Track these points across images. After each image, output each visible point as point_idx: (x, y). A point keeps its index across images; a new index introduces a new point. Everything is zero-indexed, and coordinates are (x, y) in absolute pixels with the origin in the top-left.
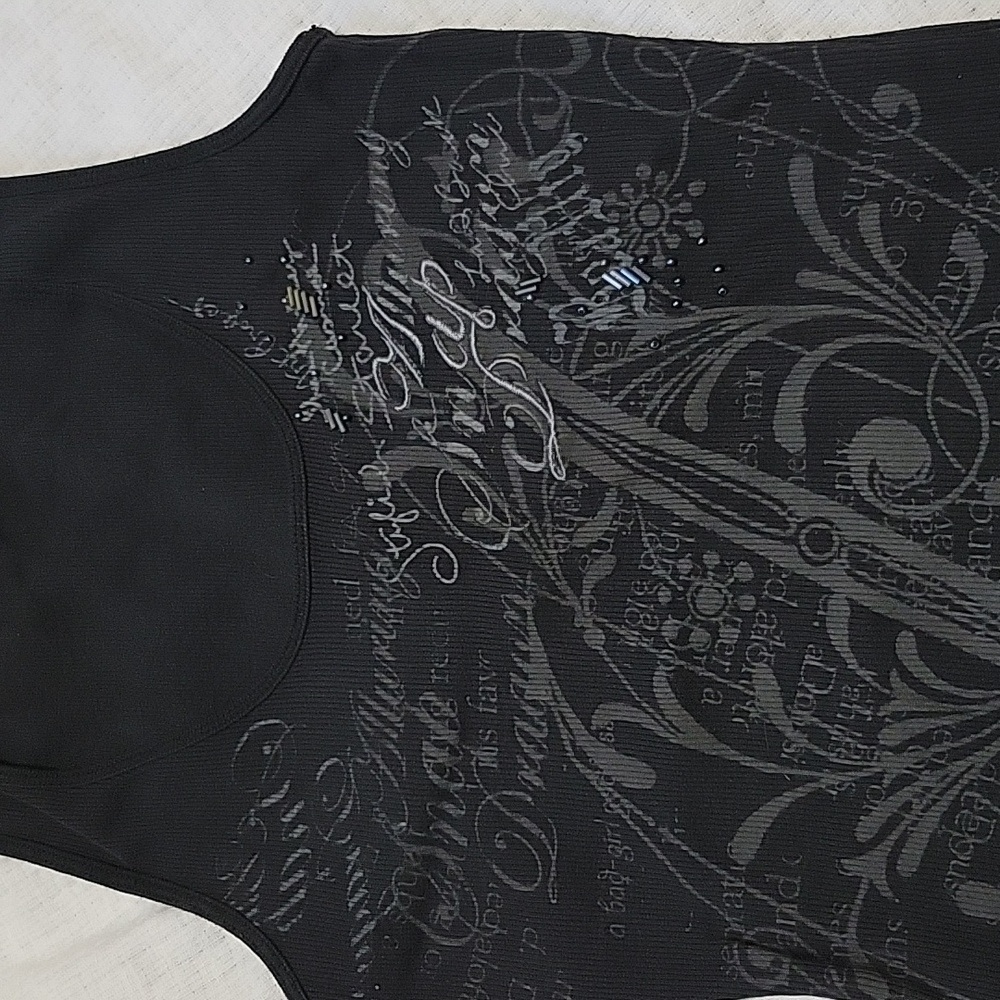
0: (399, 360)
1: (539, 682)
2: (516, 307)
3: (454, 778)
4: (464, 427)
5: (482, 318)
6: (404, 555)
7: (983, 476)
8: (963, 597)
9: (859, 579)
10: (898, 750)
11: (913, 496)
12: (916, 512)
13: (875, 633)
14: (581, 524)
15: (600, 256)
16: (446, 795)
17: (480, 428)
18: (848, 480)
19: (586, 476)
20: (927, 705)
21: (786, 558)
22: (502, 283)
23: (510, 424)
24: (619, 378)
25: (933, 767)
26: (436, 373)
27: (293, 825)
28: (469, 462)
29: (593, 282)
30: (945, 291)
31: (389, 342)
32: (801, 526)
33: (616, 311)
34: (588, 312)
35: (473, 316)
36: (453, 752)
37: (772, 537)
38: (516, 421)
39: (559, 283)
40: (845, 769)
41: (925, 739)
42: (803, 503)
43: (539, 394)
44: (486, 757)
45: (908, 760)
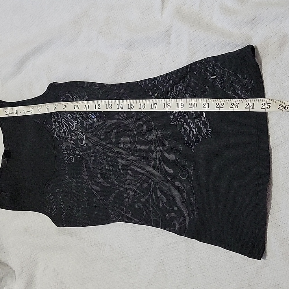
0: (65, 129)
1: (85, 175)
2: (79, 121)
3: (76, 191)
4: (73, 139)
5: (75, 122)
6: (68, 158)
7: (137, 144)
8: (135, 162)
9: (122, 160)
10: (128, 184)
11: (129, 147)
12: (129, 150)
13: (125, 167)
14: (89, 152)
15: (90, 114)
16: (75, 194)
17: (75, 139)
18: (121, 145)
19: (88, 146)
20: (132, 178)
21: (114, 157)
22: (78, 117)
23: (79, 138)
24: (93, 131)
25: (133, 187)
26: (70, 130)
28: (74, 144)
29: (89, 117)
30: (131, 118)
31: (65, 126)
32: (116, 152)
33: (92, 122)
34: (89, 121)
35: (74, 122)
36: (75, 187)
37: (112, 154)
38: (80, 138)
40: (122, 187)
41: (131, 183)
42: (116, 149)
43: (83, 134)
44: (80, 188)
45: (130, 186)
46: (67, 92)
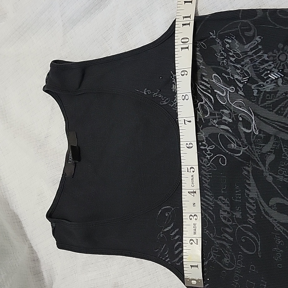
0: (206, 102)
1: (253, 192)
2: (241, 86)
3: (229, 221)
4: (225, 120)
5: (231, 89)
6: (211, 158)
14: (263, 146)
15: (268, 70)
16: (227, 226)
17: (231, 121)
19: (264, 133)
22: (237, 79)
23: (241, 119)
24: (275, 105)
26: (217, 106)
27: (175, 235)
28: (227, 131)
29: (265, 77)
31: (203, 98)
33: (272, 86)
34: (264, 86)
35: (228, 89)
36: (228, 213)
38: (242, 118)
39: (255, 78)
43: (249, 111)
44: (238, 215)
46: (213, 33)
